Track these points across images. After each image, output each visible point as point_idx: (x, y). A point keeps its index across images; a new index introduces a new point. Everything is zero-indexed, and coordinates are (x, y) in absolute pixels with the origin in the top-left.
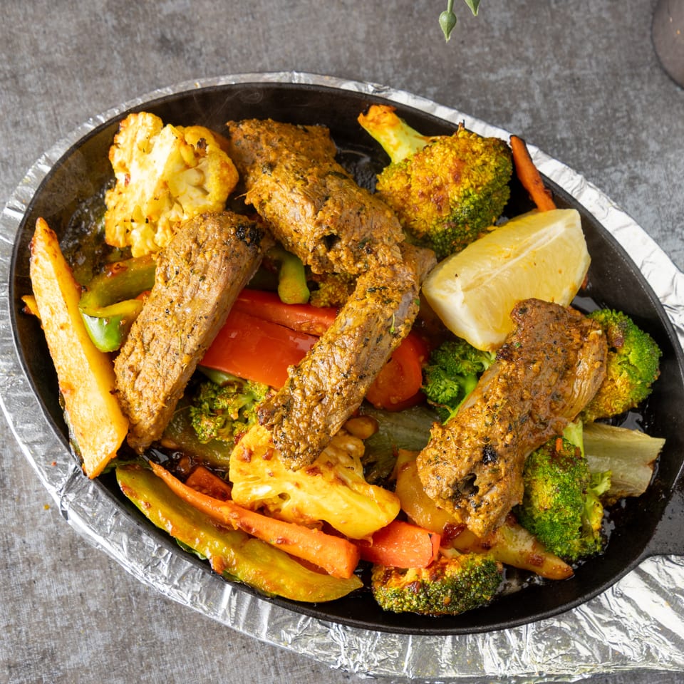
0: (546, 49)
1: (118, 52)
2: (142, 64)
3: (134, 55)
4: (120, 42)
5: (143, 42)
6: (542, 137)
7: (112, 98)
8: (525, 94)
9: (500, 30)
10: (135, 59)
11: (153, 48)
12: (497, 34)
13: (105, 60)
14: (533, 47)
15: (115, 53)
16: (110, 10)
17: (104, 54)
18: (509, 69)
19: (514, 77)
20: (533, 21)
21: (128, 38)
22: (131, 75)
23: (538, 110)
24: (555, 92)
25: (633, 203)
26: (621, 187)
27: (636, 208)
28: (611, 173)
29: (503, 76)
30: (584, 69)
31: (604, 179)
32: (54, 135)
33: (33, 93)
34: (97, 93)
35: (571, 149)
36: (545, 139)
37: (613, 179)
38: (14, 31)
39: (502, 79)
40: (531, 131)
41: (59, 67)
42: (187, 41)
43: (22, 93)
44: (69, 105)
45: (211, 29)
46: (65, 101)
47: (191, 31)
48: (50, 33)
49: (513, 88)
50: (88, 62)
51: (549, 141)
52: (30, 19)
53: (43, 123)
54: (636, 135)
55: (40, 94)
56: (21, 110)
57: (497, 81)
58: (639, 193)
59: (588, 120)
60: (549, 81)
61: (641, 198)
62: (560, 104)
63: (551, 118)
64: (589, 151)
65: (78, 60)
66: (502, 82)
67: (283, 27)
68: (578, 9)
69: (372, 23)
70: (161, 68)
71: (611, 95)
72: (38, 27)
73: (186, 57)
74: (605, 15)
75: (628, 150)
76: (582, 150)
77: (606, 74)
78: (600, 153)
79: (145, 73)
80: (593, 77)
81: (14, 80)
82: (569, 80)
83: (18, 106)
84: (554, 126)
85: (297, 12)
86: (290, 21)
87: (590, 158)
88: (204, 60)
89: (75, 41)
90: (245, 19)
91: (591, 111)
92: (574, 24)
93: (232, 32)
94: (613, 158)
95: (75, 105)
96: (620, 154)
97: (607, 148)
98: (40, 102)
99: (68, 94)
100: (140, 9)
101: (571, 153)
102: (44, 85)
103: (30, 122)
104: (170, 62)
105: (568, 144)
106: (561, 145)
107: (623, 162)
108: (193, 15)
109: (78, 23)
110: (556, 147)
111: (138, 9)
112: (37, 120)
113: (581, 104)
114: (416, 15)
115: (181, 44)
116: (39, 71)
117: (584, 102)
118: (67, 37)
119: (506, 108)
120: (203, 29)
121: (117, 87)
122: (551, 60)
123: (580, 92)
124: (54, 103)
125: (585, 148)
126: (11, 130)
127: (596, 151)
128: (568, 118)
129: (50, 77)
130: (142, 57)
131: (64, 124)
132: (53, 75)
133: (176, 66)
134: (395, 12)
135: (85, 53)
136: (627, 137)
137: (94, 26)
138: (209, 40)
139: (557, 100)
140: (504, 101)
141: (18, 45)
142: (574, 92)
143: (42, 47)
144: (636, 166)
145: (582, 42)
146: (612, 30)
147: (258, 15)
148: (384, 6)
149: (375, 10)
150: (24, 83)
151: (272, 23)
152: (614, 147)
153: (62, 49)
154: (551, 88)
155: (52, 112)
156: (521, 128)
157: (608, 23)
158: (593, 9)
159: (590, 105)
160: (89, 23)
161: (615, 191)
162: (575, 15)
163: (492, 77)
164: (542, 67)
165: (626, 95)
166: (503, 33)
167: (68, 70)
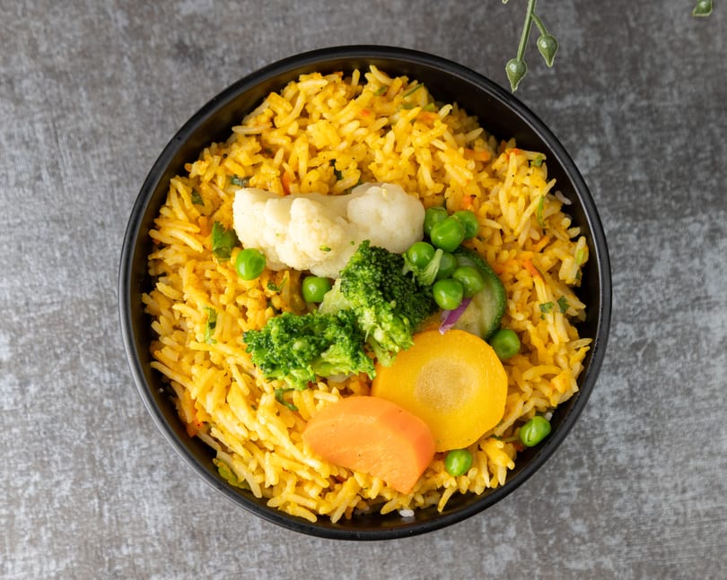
0: (621, 74)
1: (129, 58)
2: (155, 73)
3: (147, 63)
4: (131, 45)
5: (158, 47)
6: (611, 177)
7: (120, 111)
8: (595, 127)
9: (568, 50)
10: (148, 67)
11: (169, 53)
12: (565, 54)
13: (114, 66)
14: (607, 71)
15: (126, 59)
16: (121, 8)
17: (113, 59)
18: (576, 96)
19: (582, 105)
20: (608, 41)
21: (141, 42)
22: (142, 85)
23: (608, 146)
24: (629, 126)
25: (712, 259)
26: (700, 240)
27: (716, 266)
28: (690, 224)
29: (569, 104)
30: (663, 98)
31: (681, 230)
32: (53, 151)
33: (30, 102)
34: (103, 105)
35: (644, 193)
36: (614, 180)
37: (692, 230)
38: (10, 28)
39: (568, 108)
40: (599, 170)
41: (61, 72)
42: (208, 47)
43: (18, 101)
44: (72, 117)
45: (236, 35)
46: (66, 112)
47: (213, 36)
48: (52, 32)
49: (581, 119)
50: (94, 67)
51: (619, 182)
52: (29, 14)
53: (41, 137)
54: (720, 180)
55: (38, 104)
56: (16, 121)
57: (562, 110)
58: (721, 248)
59: (666, 161)
60: (623, 112)
61: (721, 254)
62: (635, 140)
63: (623, 156)
64: (665, 197)
65: (83, 65)
66: (569, 111)
67: (319, 35)
68: (660, 29)
69: (421, 35)
70: (178, 78)
71: (693, 131)
72: (38, 24)
73: (207, 66)
74: (692, 37)
75: (709, 197)
76: (657, 195)
77: (689, 107)
78: (677, 199)
79: (160, 84)
80: (674, 110)
81: (9, 86)
82: (645, 112)
83: (13, 116)
84: (625, 166)
85: (335, 18)
86: (327, 28)
87: (665, 205)
88: (226, 71)
89: (80, 43)
90: (276, 24)
91: (669, 149)
92: (655, 45)
93: (260, 40)
94: (692, 207)
95: (78, 118)
96: (700, 202)
97: (686, 194)
98: (37, 113)
99: (71, 105)
100: (156, 8)
101: (643, 198)
102: (44, 92)
103: (26, 135)
104: (188, 71)
105: (641, 187)
106: (633, 189)
107: (704, 212)
108: (215, 18)
109: (84, 22)
110: (626, 191)
111: (152, 8)
112: (35, 134)
113: (659, 141)
114: (472, 28)
115: (201, 51)
116: (38, 76)
117: (662, 140)
118: (71, 37)
119: (571, 142)
120: (227, 35)
121: (126, 98)
122: (627, 88)
123: (658, 126)
124: (55, 114)
125: (660, 192)
126: (5, 143)
127: (673, 198)
128: (642, 157)
129: (50, 83)
130: (155, 64)
131: (65, 139)
132: (54, 82)
133: (195, 76)
134: (449, 23)
135: (91, 57)
136: (709, 183)
137: (102, 26)
138: (234, 48)
139: (630, 134)
140: (570, 134)
141: (15, 45)
142: (651, 126)
143: (43, 49)
144: (718, 217)
145: (663, 67)
146: (698, 55)
147: (290, 21)
148: (436, 16)
149: (425, 20)
150: (21, 89)
151: (306, 31)
152: (694, 194)
153: (65, 52)
154: (623, 120)
155: (51, 125)
156: (587, 166)
157: (694, 47)
158: (678, 30)
159: (669, 142)
160: (96, 22)
161: (693, 245)
162: (656, 35)
163: (557, 105)
164: (615, 95)
165: (711, 133)
166: (572, 53)
167: (71, 76)
